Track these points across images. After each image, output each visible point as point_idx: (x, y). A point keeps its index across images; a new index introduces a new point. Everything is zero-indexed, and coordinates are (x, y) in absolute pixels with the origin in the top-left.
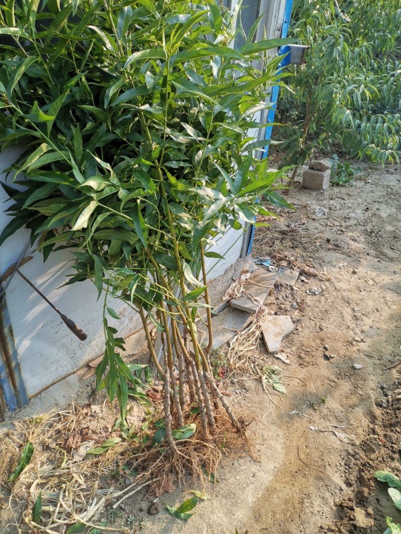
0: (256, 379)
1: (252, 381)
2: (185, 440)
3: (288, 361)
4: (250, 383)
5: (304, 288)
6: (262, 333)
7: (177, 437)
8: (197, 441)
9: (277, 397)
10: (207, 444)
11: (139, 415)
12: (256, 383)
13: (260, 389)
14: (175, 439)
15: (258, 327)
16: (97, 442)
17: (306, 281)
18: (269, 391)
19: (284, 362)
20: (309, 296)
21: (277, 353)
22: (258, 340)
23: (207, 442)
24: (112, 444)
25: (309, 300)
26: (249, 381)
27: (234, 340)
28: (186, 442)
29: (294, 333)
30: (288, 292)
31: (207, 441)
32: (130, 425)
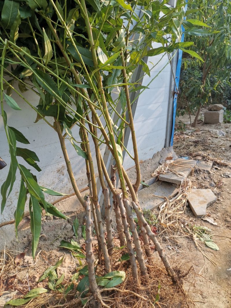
0: (187, 237)
1: (184, 239)
2: (112, 289)
3: (216, 224)
4: (182, 241)
5: (218, 173)
6: (188, 202)
7: (103, 285)
8: (125, 291)
9: (211, 254)
10: (138, 295)
11: (70, 266)
12: (187, 240)
13: (193, 246)
14: (100, 287)
15: (185, 197)
16: (20, 292)
17: (219, 169)
18: (201, 248)
19: (212, 224)
20: (224, 178)
21: (204, 217)
22: (185, 207)
23: (138, 293)
24: (35, 294)
25: (224, 180)
26: (180, 239)
27: (164, 205)
28: (113, 291)
29: (216, 203)
30: (206, 175)
31: (138, 291)
32: (59, 275)
